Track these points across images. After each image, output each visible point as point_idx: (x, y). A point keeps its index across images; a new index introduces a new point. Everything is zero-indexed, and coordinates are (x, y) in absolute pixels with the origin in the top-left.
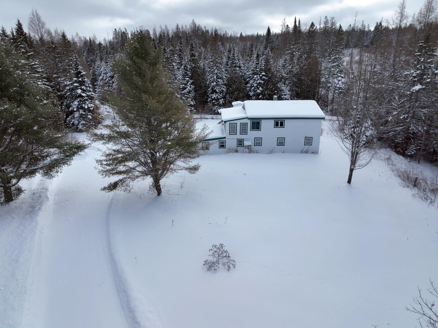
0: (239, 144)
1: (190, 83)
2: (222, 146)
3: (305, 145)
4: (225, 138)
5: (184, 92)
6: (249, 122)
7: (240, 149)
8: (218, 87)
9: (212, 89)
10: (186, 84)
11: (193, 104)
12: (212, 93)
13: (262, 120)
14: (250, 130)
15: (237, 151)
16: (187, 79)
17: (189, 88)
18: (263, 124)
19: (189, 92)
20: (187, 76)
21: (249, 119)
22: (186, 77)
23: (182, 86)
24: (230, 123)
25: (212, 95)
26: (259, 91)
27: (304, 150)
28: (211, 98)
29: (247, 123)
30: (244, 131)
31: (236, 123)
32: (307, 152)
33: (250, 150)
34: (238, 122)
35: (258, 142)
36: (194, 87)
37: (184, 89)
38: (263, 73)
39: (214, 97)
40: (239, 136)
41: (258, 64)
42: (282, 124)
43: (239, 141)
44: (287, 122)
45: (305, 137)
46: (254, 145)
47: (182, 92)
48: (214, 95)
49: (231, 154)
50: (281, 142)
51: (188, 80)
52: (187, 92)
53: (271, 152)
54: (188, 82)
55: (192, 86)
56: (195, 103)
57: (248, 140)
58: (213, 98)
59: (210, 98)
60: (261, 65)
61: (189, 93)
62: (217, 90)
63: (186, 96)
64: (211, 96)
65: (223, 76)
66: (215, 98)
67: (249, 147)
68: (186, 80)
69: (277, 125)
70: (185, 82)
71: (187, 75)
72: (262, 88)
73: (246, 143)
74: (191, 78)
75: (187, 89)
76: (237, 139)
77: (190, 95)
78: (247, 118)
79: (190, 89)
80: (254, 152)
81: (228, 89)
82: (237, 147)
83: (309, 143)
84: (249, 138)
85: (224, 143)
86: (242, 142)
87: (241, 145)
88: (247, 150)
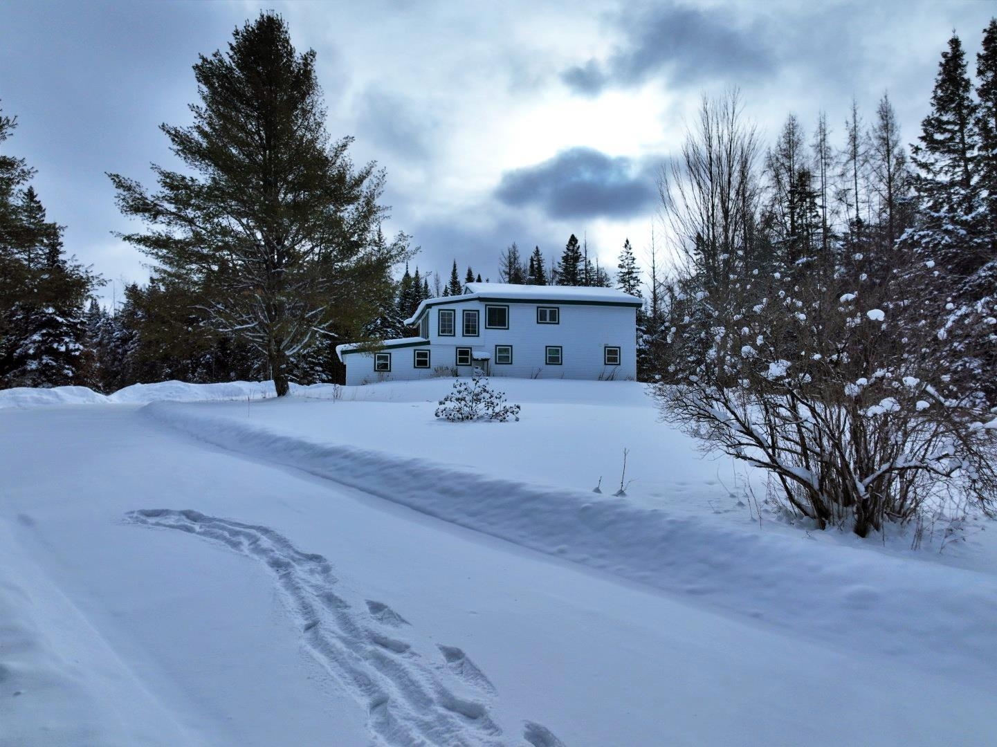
0: (461, 360)
2: (422, 362)
3: (605, 364)
4: (428, 343)
6: (481, 308)
13: (511, 305)
14: (486, 328)
15: (455, 375)
18: (514, 313)
24: (439, 310)
29: (478, 311)
30: (471, 327)
31: (454, 310)
32: (611, 378)
33: (486, 369)
34: (459, 308)
35: (504, 355)
40: (460, 340)
42: (554, 319)
43: (461, 353)
44: (565, 313)
45: (605, 347)
46: (496, 363)
50: (554, 356)
53: (535, 377)
57: (481, 348)
67: (483, 363)
69: (541, 318)
73: (477, 355)
76: (457, 348)
78: (479, 299)
82: (457, 365)
83: (615, 359)
84: (484, 346)
85: (425, 355)
86: (467, 353)
87: (467, 360)
88: (479, 370)
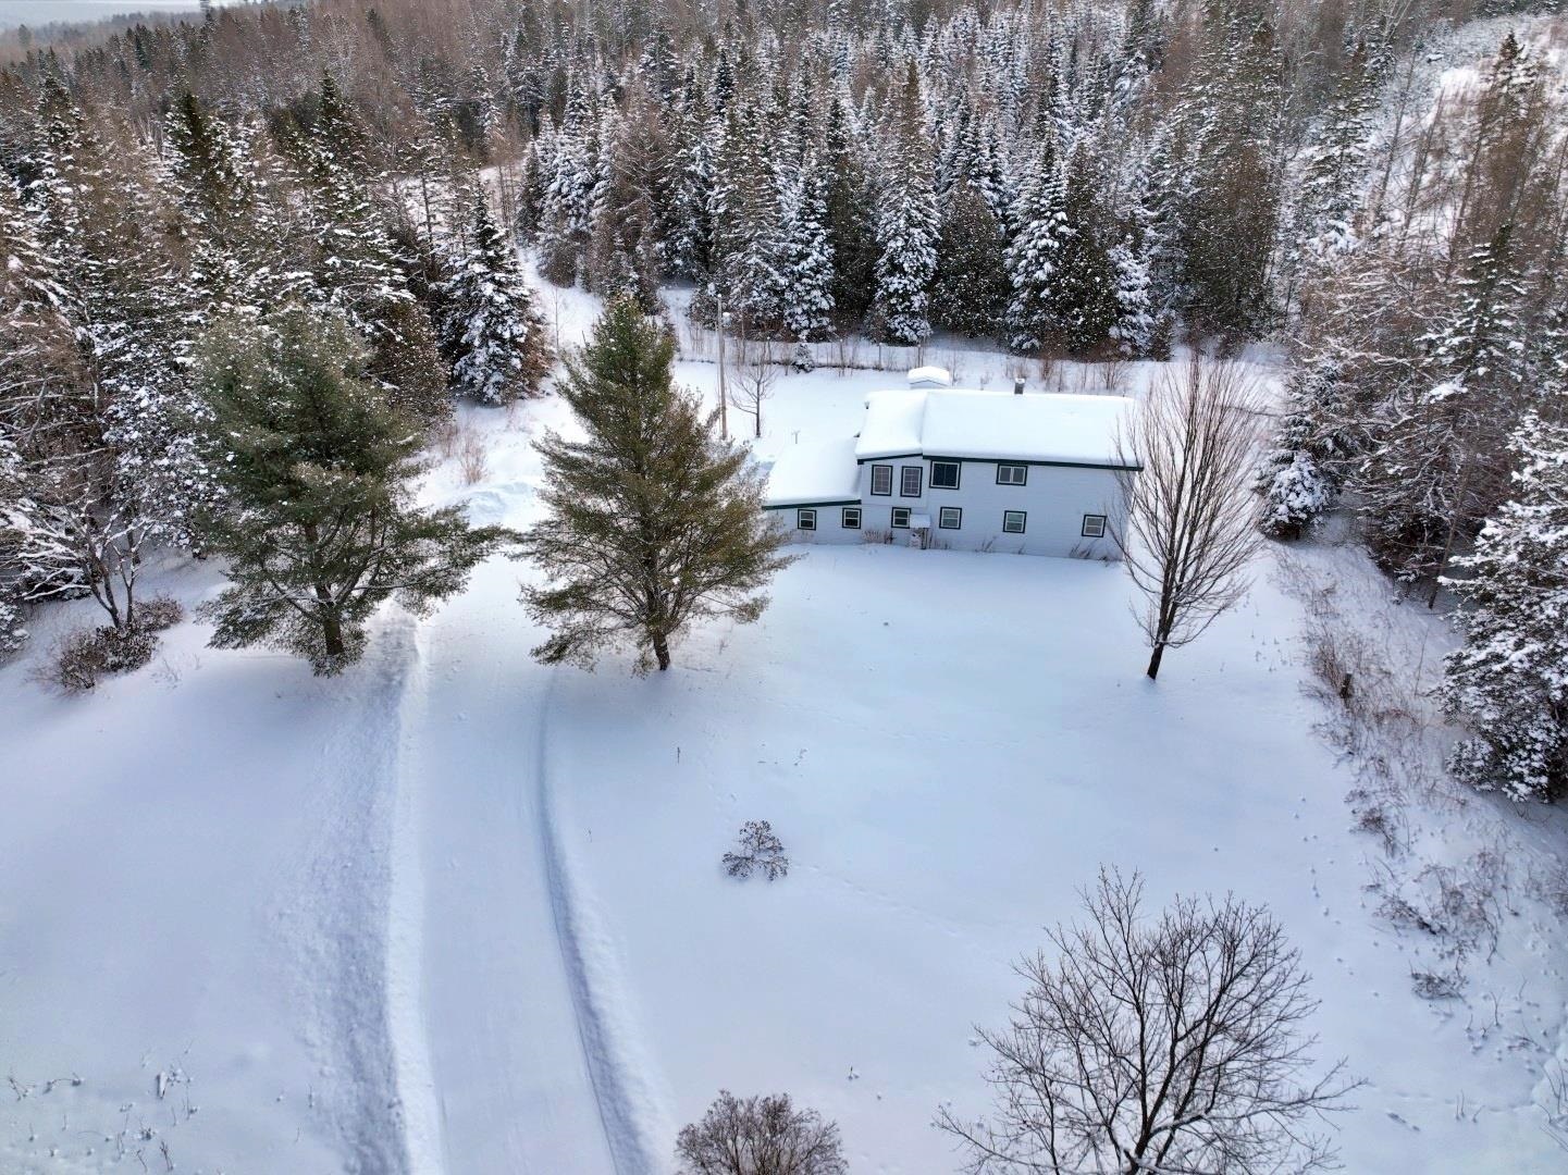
0: (898, 522)
1: (819, 239)
2: (852, 521)
3: (1083, 535)
4: (859, 502)
5: (800, 267)
6: (926, 465)
7: (898, 533)
8: (910, 254)
9: (891, 259)
10: (808, 243)
11: (827, 308)
12: (891, 273)
13: (964, 464)
14: (930, 487)
15: (889, 539)
16: (813, 225)
17: (816, 255)
18: (967, 472)
19: (817, 270)
20: (812, 217)
21: (926, 458)
22: (809, 220)
23: (795, 248)
24: (873, 466)
25: (888, 280)
26: (1041, 275)
27: (1081, 549)
28: (886, 290)
29: (921, 468)
30: (911, 486)
31: (892, 467)
32: (1087, 555)
33: (925, 540)
34: (897, 465)
35: (951, 519)
36: (832, 251)
37: (803, 256)
38: (1062, 216)
39: (896, 286)
40: (897, 500)
42: (1021, 480)
43: (898, 514)
45: (1085, 516)
46: (940, 527)
47: (796, 268)
48: (895, 280)
49: (872, 547)
50: (1015, 524)
51: (816, 229)
52: (811, 269)
53: (987, 548)
54: (814, 235)
55: (826, 247)
56: (833, 304)
57: (921, 512)
58: (891, 290)
59: (881, 287)
60: (1055, 186)
61: (816, 273)
62: (906, 265)
63: (804, 280)
64: (886, 283)
65: (928, 218)
66: (896, 290)
67: (922, 532)
68: (807, 229)
69: (1002, 479)
70: (806, 235)
71: (813, 212)
72: (1055, 264)
73: (915, 522)
74: (826, 221)
75: (810, 259)
76: (893, 508)
77: (817, 279)
78: (922, 455)
79: (821, 258)
80: (937, 546)
81: (944, 257)
82: (892, 527)
83: (1097, 530)
84: (926, 508)
85: (855, 514)
86: (905, 514)
87: (904, 522)
88: (917, 539)
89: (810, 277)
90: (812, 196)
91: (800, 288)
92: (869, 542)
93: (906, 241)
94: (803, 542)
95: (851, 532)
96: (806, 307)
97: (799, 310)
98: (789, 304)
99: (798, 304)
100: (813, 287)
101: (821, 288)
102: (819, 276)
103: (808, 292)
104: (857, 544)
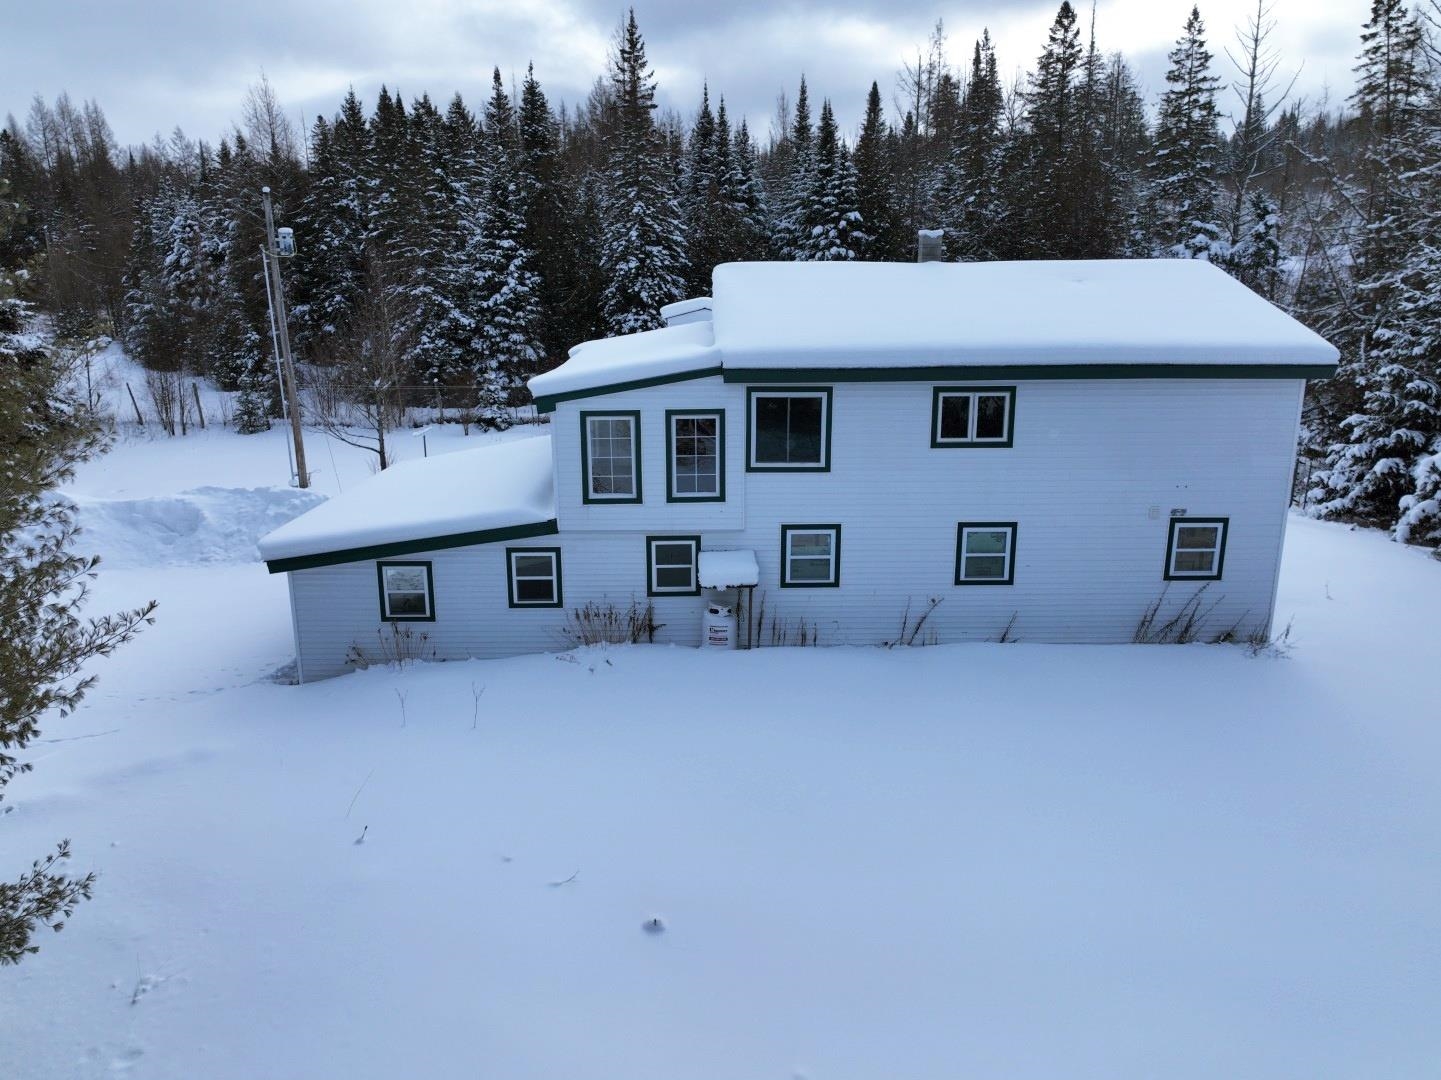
0: (665, 578)
1: (518, 262)
2: (536, 589)
3: (1167, 577)
4: (550, 527)
5: (491, 303)
6: (735, 405)
7: (671, 609)
8: (649, 281)
9: (622, 289)
10: (501, 268)
11: (534, 357)
12: (623, 309)
13: (839, 389)
14: (749, 469)
15: (645, 630)
16: (506, 243)
17: (512, 282)
18: (849, 415)
19: (516, 303)
20: (506, 232)
21: (732, 375)
22: (499, 238)
23: (481, 277)
24: (584, 415)
25: (620, 317)
27: (1164, 615)
29: (721, 412)
30: (697, 473)
31: (636, 414)
32: (1181, 632)
33: (746, 621)
34: (653, 406)
35: (812, 559)
36: (538, 280)
37: (493, 287)
38: (854, 215)
39: (632, 323)
40: (658, 514)
41: (828, 173)
42: (995, 426)
43: (665, 555)
44: (1031, 405)
45: (1173, 521)
46: (784, 585)
47: (485, 305)
48: (630, 316)
49: (590, 656)
50: (986, 559)
51: (511, 249)
52: (507, 303)
53: (913, 634)
54: (509, 258)
55: (528, 275)
56: (543, 354)
57: (729, 542)
61: (516, 309)
62: (644, 295)
63: (498, 319)
64: (619, 322)
65: (671, 233)
67: (736, 599)
68: (500, 248)
69: (950, 424)
70: (497, 257)
71: (507, 225)
73: (715, 571)
74: (524, 239)
75: (505, 289)
76: (650, 539)
77: (519, 318)
78: (718, 371)
79: (520, 288)
80: (778, 639)
82: (651, 593)
83: (1204, 562)
84: (742, 531)
85: (544, 567)
86: (684, 555)
87: (683, 578)
88: (723, 621)
89: (507, 315)
90: (504, 204)
91: (492, 332)
92: (589, 640)
93: (642, 261)
94: (399, 655)
95: (536, 617)
96: (502, 358)
97: (494, 364)
98: (480, 356)
99: (492, 355)
100: (513, 329)
101: (523, 330)
102: (521, 314)
103: (505, 337)
104: (554, 651)
